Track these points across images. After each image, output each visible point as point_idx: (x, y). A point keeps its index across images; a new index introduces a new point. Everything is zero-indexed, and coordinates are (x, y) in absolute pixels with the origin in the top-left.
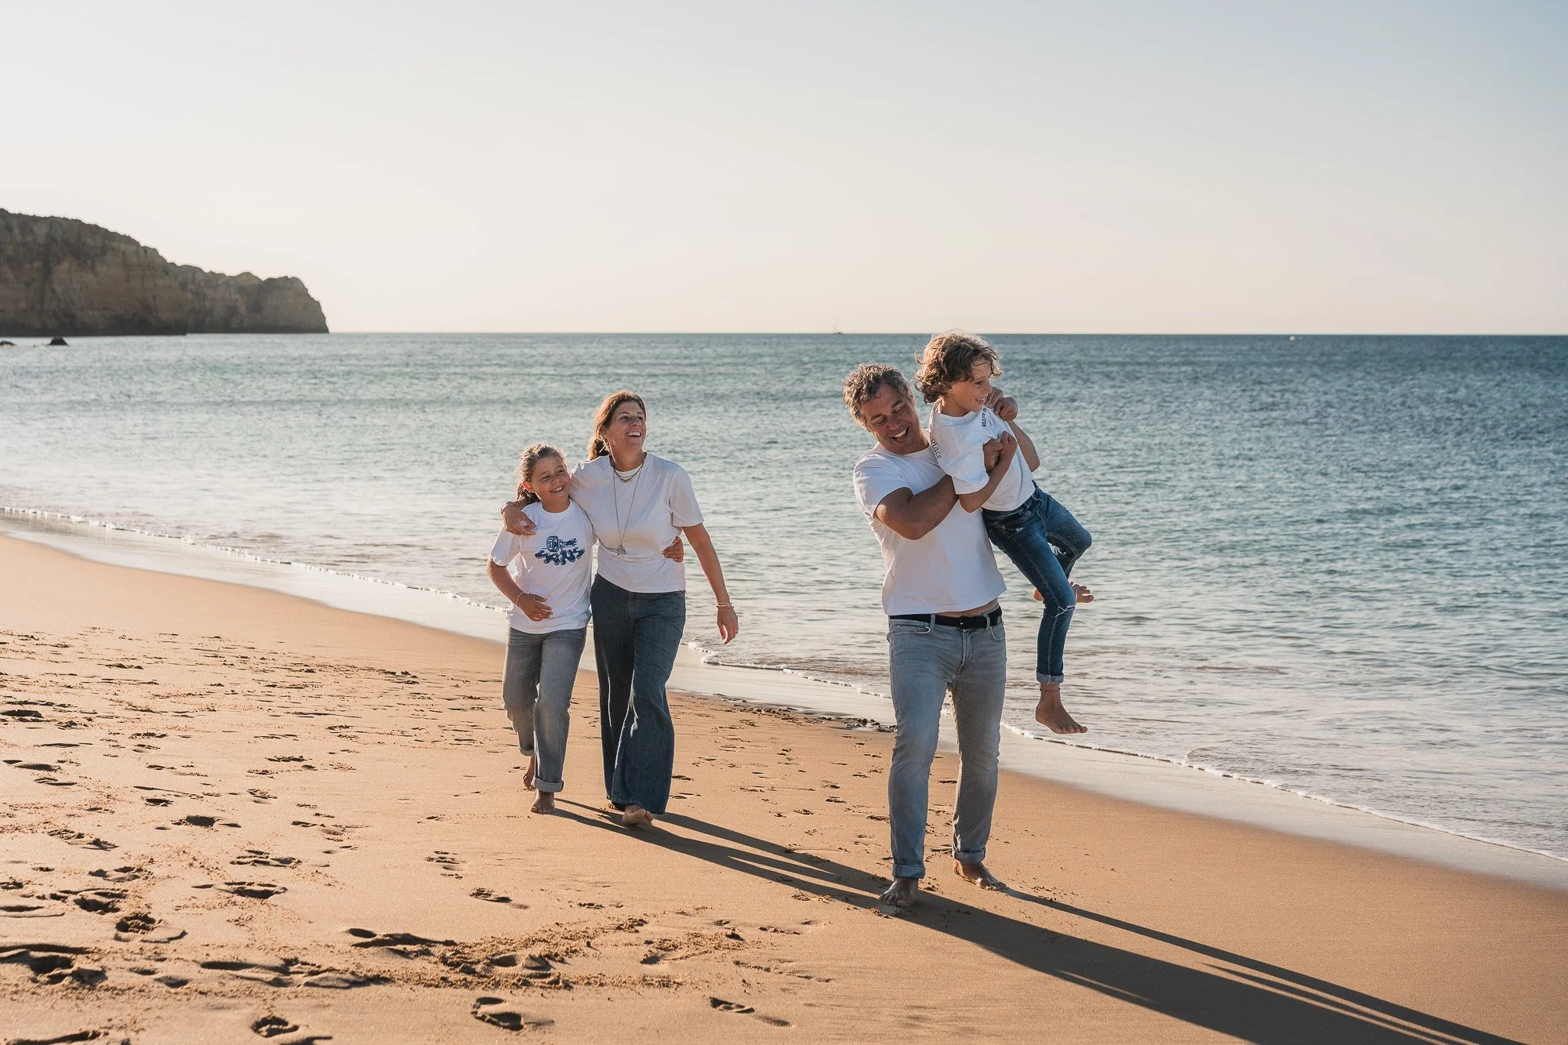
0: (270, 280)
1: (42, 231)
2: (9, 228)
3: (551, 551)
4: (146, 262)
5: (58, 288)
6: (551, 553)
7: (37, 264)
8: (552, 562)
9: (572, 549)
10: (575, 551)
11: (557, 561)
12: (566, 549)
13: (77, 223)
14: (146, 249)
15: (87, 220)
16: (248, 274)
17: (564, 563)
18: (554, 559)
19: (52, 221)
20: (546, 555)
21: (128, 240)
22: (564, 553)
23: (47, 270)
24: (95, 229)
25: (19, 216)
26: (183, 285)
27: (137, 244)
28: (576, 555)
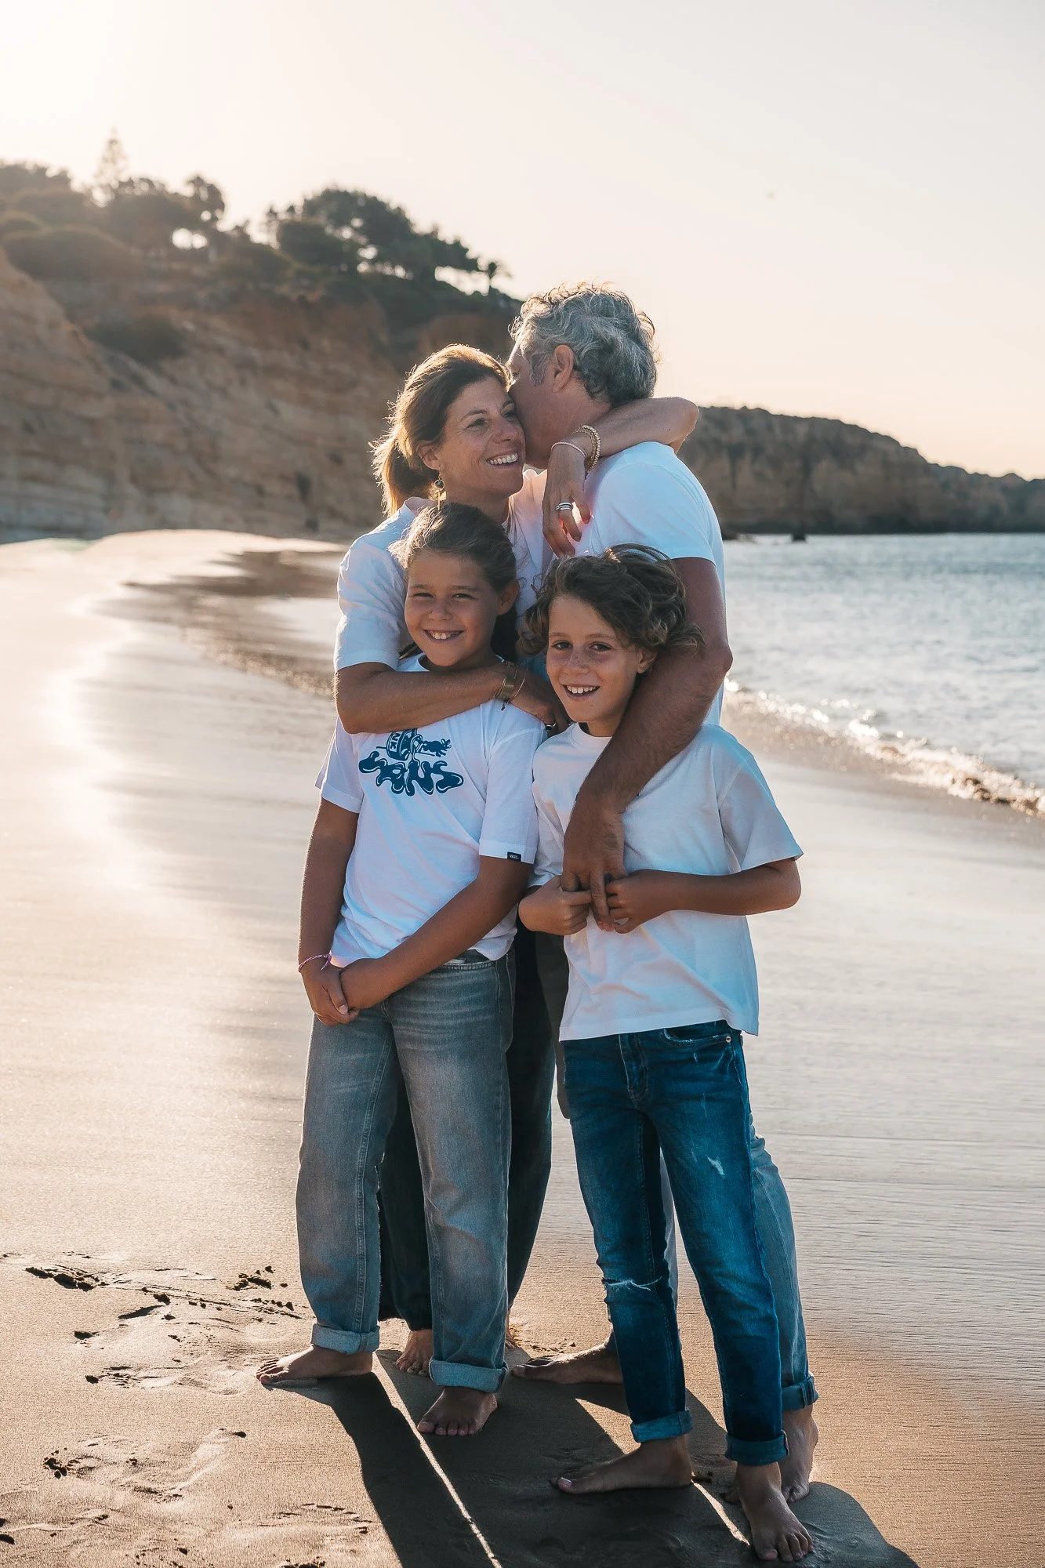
0: (1035, 481)
1: (802, 431)
2: (770, 428)
3: (392, 755)
4: (908, 462)
5: (818, 487)
6: (392, 761)
7: (798, 464)
8: (388, 784)
9: (432, 759)
10: (437, 769)
11: (398, 784)
12: (421, 758)
13: (837, 424)
14: (907, 449)
15: (848, 419)
16: (1012, 476)
17: (411, 793)
18: (394, 778)
19: (813, 422)
20: (381, 763)
21: (889, 439)
22: (414, 766)
23: (807, 470)
24: (854, 429)
25: (781, 417)
26: (945, 486)
27: (898, 443)
28: (436, 778)
